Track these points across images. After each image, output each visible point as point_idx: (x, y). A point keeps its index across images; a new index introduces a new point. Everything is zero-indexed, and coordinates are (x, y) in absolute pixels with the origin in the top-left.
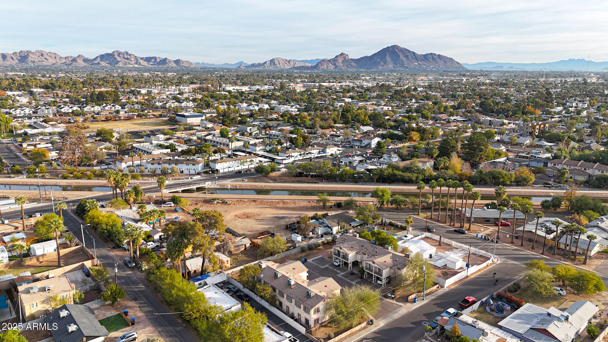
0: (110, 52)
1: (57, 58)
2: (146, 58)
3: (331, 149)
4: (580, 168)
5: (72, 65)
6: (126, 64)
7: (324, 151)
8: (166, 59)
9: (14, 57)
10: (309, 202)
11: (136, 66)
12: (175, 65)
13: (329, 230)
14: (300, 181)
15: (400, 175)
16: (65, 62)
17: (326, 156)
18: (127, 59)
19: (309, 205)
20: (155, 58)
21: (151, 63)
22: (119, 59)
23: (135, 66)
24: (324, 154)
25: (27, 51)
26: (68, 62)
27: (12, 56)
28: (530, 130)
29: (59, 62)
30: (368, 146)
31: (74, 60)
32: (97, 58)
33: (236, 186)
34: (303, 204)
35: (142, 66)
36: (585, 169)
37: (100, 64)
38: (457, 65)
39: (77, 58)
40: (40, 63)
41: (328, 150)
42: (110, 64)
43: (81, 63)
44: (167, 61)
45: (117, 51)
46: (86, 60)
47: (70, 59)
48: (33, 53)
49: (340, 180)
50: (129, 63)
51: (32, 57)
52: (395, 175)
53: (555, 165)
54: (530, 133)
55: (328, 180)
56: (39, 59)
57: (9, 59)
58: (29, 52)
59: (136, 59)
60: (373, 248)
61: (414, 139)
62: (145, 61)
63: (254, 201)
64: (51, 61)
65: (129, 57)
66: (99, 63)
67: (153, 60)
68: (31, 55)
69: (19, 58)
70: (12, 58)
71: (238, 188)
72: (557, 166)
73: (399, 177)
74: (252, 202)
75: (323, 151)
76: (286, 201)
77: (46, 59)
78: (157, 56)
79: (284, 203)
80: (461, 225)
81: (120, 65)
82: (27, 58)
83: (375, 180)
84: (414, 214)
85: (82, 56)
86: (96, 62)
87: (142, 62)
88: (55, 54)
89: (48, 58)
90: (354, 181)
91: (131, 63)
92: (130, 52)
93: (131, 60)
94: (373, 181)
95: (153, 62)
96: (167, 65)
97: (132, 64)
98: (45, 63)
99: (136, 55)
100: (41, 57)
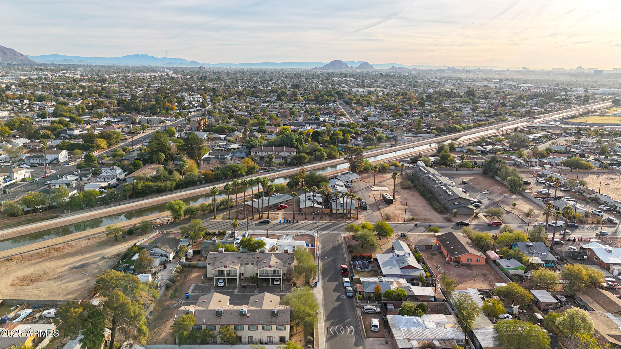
3: (19, 172)
4: (275, 153)
7: (10, 177)
10: (89, 239)
13: (165, 258)
14: (29, 220)
15: (156, 186)
17: (16, 182)
19: (93, 242)
24: (13, 181)
28: (197, 125)
30: (55, 162)
34: (84, 243)
36: (279, 153)
38: (21, 58)
41: (15, 175)
49: (86, 206)
52: (150, 187)
53: (256, 153)
54: (197, 128)
55: (71, 210)
60: (251, 256)
61: (102, 146)
63: (9, 260)
72: (258, 154)
73: (155, 188)
74: (7, 262)
75: (8, 177)
76: (57, 246)
79: (57, 250)
80: (260, 216)
83: (128, 197)
84: (211, 219)
90: (103, 203)
94: (126, 199)
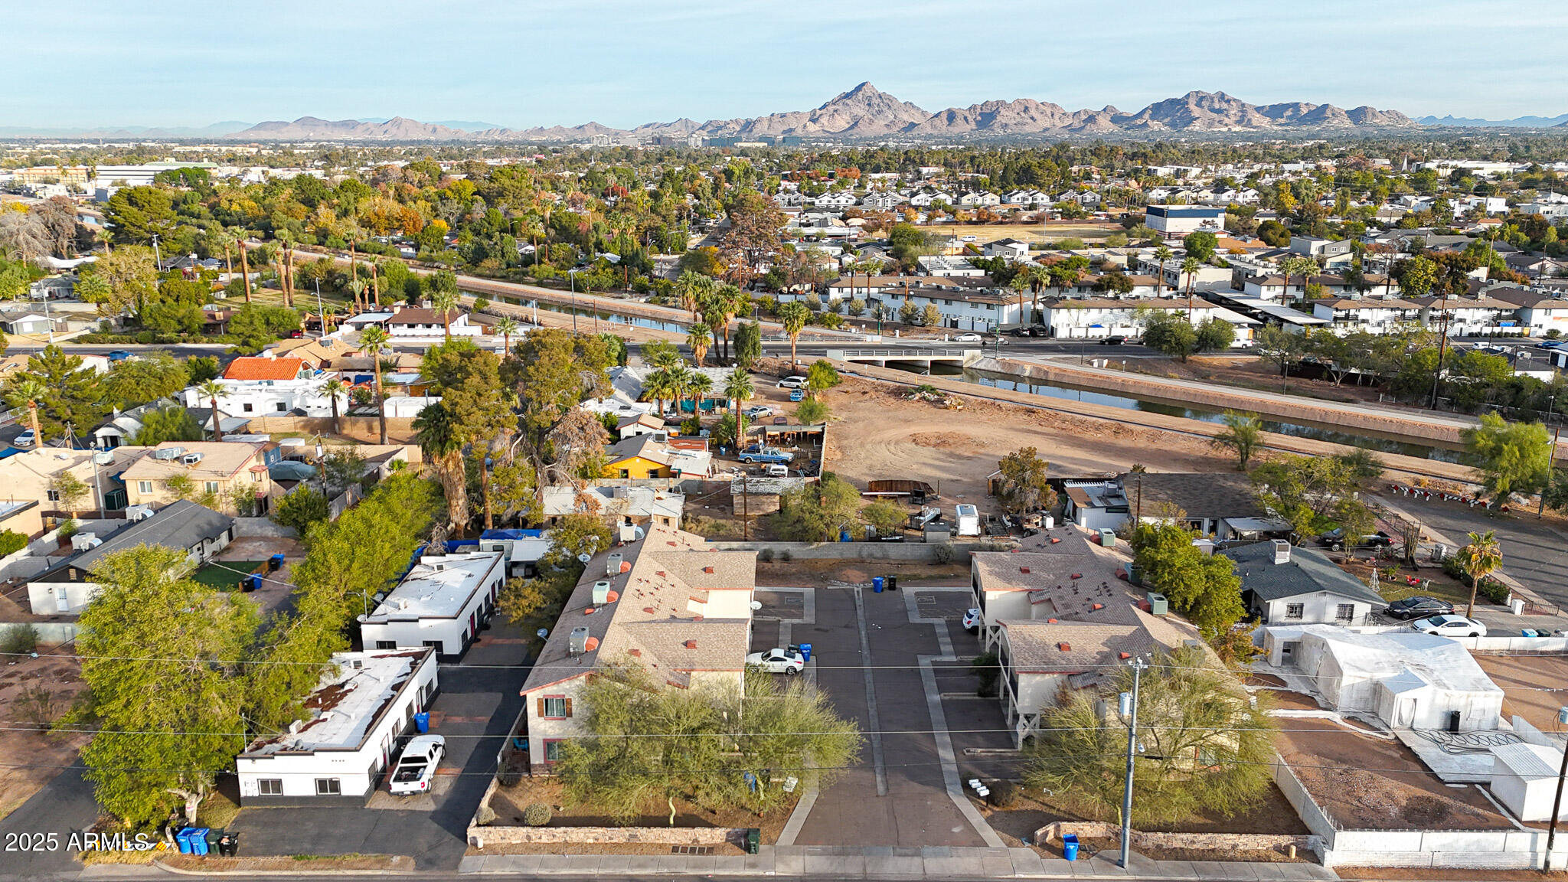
0: (1180, 95)
1: (1056, 117)
2: (1272, 107)
5: (1084, 132)
6: (1210, 125)
7: (1519, 318)
8: (1326, 106)
9: (970, 118)
11: (1238, 128)
12: (1348, 123)
16: (1070, 125)
18: (1219, 111)
20: (1296, 106)
21: (1282, 121)
22: (1196, 112)
23: (1233, 129)
25: (998, 102)
26: (1077, 124)
27: (967, 114)
29: (1060, 124)
31: (1091, 119)
32: (1144, 112)
33: (1046, 373)
35: (1254, 127)
37: (1148, 126)
39: (1098, 113)
40: (1016, 129)
42: (1173, 125)
43: (1105, 125)
44: (1329, 114)
45: (1197, 92)
46: (1117, 119)
47: (1084, 117)
48: (1009, 106)
50: (1220, 122)
51: (1005, 116)
55: (1399, 398)
56: (1018, 119)
57: (959, 120)
58: (1001, 104)
59: (1242, 111)
62: (1266, 115)
64: (1043, 122)
65: (1225, 106)
66: (1145, 125)
67: (1289, 113)
68: (1003, 111)
69: (979, 118)
70: (966, 119)
71: (1051, 377)
77: (1032, 118)
78: (1302, 100)
79: (1118, 431)
81: (1197, 126)
82: (995, 118)
85: (1113, 109)
86: (1139, 122)
87: (1257, 119)
88: (1053, 105)
89: (1036, 115)
91: (1227, 120)
92: (1230, 95)
93: (1227, 116)
95: (1288, 117)
96: (1326, 124)
97: (1226, 125)
98: (1028, 129)
99: (1244, 101)
100: (1023, 114)
